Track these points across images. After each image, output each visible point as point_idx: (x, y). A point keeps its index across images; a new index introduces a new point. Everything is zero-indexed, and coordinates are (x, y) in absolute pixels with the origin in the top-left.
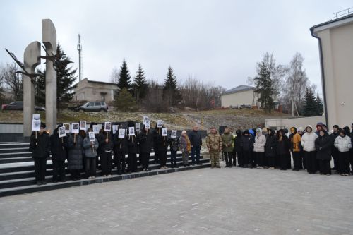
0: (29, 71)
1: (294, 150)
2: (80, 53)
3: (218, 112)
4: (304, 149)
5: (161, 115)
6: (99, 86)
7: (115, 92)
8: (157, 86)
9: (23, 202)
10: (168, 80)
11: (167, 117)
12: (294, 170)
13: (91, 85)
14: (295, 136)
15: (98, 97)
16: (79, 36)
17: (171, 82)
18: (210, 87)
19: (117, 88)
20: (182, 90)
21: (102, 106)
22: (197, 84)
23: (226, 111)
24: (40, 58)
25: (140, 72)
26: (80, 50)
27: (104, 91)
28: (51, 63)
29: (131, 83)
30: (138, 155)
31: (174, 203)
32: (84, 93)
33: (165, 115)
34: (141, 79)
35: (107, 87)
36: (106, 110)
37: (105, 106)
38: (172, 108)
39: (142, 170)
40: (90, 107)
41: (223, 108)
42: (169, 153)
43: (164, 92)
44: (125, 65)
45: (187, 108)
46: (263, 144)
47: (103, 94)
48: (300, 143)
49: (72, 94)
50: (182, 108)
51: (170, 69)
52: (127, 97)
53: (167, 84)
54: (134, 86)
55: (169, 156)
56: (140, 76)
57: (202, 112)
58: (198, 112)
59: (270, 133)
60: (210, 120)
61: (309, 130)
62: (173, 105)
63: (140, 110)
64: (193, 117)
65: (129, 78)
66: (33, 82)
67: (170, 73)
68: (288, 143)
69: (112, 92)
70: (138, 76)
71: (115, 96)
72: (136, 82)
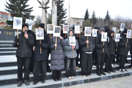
0: (44, 6)
2: (69, 8)
6: (76, 20)
10: (107, 16)
19: (83, 20)
25: (94, 13)
26: (69, 6)
27: (78, 22)
29: (90, 18)
32: (70, 23)
34: (94, 16)
35: (79, 20)
44: (87, 10)
49: (65, 20)
51: (107, 11)
52: (88, 23)
53: (106, 18)
56: (94, 15)
65: (89, 16)
69: (81, 22)
70: (93, 15)
71: (83, 24)
72: (92, 18)
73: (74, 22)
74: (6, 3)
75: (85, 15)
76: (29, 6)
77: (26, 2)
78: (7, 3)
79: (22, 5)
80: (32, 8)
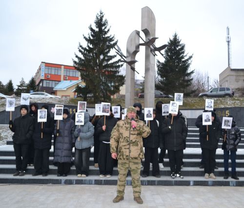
2: (229, 45)
6: (242, 73)
13: (233, 73)
16: (228, 29)
21: (227, 92)
26: (228, 42)
32: (227, 81)
40: (213, 93)
42: (220, 151)
55: (220, 157)
73: (236, 80)
74: (75, 56)
77: (109, 51)
78: (77, 57)
79: (102, 57)
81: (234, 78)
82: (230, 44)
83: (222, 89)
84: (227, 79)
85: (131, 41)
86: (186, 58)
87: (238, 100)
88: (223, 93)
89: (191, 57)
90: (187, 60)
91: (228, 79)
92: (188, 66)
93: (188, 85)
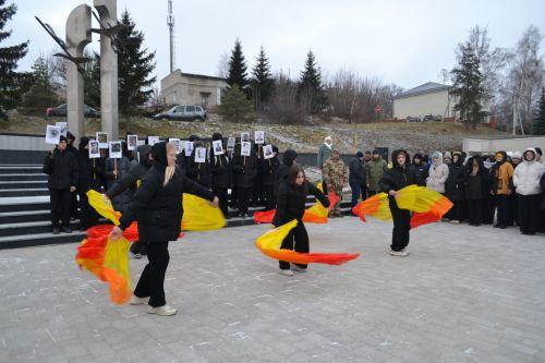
0: (74, 53)
1: (499, 192)
2: (171, 30)
3: (385, 126)
4: (517, 190)
5: (289, 128)
6: (198, 82)
7: (223, 91)
8: (289, 82)
9: (19, 260)
10: (307, 73)
11: (298, 132)
12: (497, 226)
13: (185, 80)
14: (503, 168)
15: (196, 100)
16: (170, 2)
17: (311, 77)
18: (375, 86)
19: (225, 85)
20: (330, 90)
21: (198, 113)
22: (354, 79)
23: (398, 125)
24: (90, 32)
25: (262, 60)
26: (171, 25)
27: (207, 90)
28: (108, 41)
29: (247, 77)
30: (229, 191)
31: (258, 277)
32: (175, 92)
33: (296, 129)
34: (263, 70)
35: (210, 83)
36: (202, 119)
37: (201, 113)
38: (311, 119)
39: (237, 216)
40: (179, 114)
41: (396, 120)
43: (299, 92)
44: (238, 47)
45: (336, 119)
46: (443, 180)
47: (205, 95)
48: (511, 179)
50: (327, 120)
51: (310, 55)
52: (238, 99)
53: (305, 79)
54: (252, 82)
56: (261, 67)
57: (358, 126)
58: (353, 126)
59: (455, 160)
60: (368, 139)
61: (529, 156)
62: (313, 114)
63: (260, 120)
64: (342, 133)
65: (244, 70)
66: (80, 70)
67: (310, 62)
68: (489, 179)
69: (219, 92)
70: (259, 66)
71: (222, 98)
72: (255, 77)
73: (189, 91)
75: (229, 68)
76: (7, 35)
80: (24, 45)
81: (187, 87)
82: (174, 29)
83: (190, 109)
84: (174, 89)
85: (76, 21)
86: (144, 56)
87: (217, 126)
88: (191, 114)
89: (152, 56)
90: (146, 59)
91: (177, 88)
92: (150, 70)
93: (146, 100)
